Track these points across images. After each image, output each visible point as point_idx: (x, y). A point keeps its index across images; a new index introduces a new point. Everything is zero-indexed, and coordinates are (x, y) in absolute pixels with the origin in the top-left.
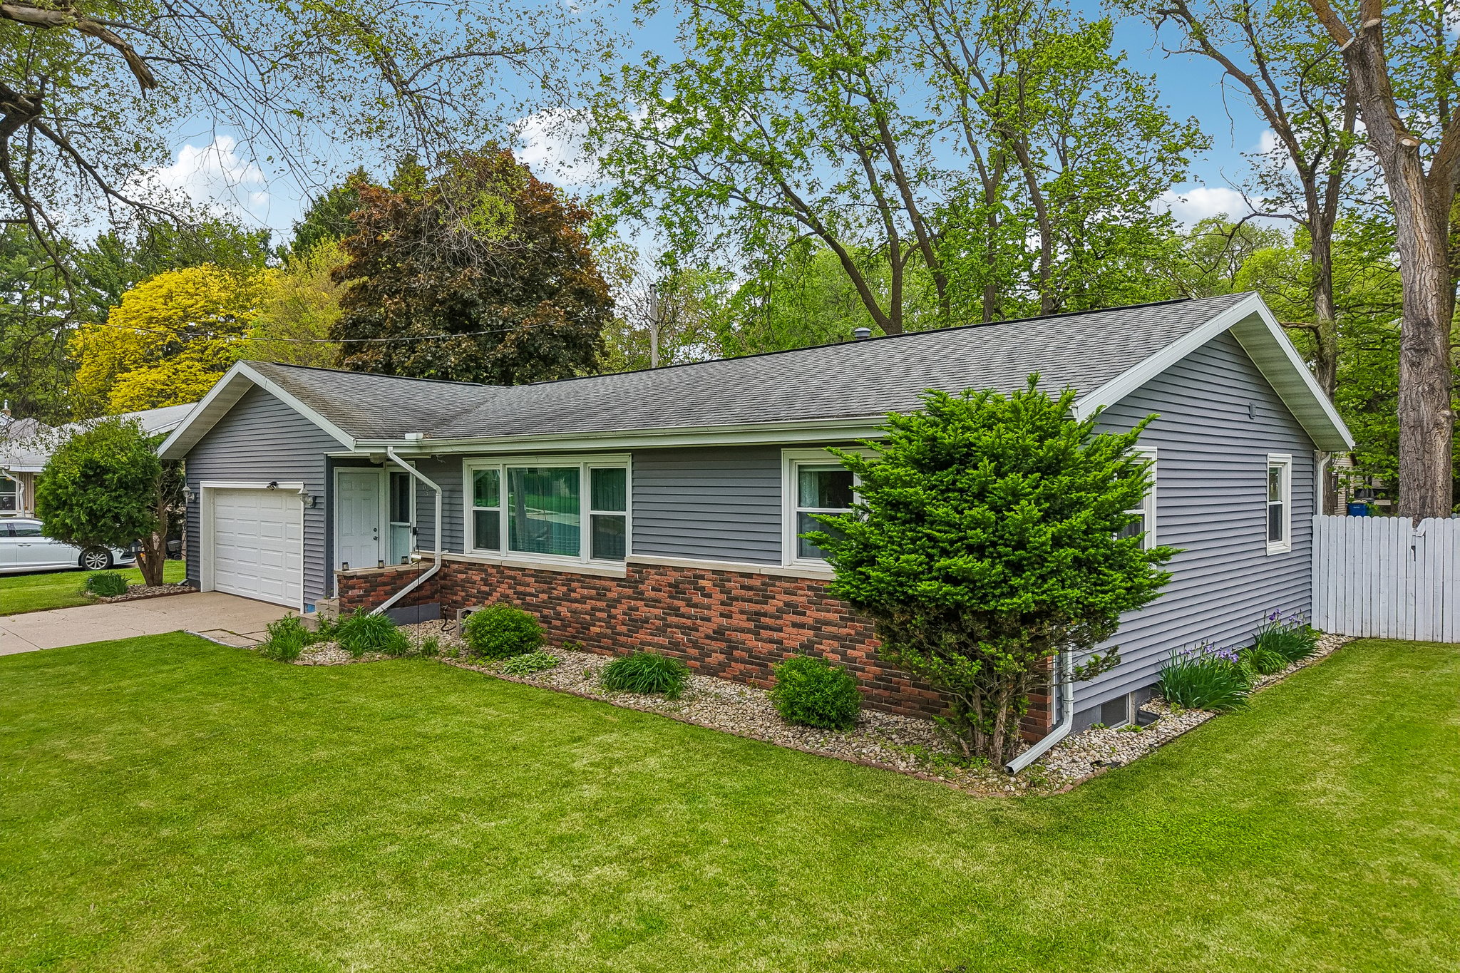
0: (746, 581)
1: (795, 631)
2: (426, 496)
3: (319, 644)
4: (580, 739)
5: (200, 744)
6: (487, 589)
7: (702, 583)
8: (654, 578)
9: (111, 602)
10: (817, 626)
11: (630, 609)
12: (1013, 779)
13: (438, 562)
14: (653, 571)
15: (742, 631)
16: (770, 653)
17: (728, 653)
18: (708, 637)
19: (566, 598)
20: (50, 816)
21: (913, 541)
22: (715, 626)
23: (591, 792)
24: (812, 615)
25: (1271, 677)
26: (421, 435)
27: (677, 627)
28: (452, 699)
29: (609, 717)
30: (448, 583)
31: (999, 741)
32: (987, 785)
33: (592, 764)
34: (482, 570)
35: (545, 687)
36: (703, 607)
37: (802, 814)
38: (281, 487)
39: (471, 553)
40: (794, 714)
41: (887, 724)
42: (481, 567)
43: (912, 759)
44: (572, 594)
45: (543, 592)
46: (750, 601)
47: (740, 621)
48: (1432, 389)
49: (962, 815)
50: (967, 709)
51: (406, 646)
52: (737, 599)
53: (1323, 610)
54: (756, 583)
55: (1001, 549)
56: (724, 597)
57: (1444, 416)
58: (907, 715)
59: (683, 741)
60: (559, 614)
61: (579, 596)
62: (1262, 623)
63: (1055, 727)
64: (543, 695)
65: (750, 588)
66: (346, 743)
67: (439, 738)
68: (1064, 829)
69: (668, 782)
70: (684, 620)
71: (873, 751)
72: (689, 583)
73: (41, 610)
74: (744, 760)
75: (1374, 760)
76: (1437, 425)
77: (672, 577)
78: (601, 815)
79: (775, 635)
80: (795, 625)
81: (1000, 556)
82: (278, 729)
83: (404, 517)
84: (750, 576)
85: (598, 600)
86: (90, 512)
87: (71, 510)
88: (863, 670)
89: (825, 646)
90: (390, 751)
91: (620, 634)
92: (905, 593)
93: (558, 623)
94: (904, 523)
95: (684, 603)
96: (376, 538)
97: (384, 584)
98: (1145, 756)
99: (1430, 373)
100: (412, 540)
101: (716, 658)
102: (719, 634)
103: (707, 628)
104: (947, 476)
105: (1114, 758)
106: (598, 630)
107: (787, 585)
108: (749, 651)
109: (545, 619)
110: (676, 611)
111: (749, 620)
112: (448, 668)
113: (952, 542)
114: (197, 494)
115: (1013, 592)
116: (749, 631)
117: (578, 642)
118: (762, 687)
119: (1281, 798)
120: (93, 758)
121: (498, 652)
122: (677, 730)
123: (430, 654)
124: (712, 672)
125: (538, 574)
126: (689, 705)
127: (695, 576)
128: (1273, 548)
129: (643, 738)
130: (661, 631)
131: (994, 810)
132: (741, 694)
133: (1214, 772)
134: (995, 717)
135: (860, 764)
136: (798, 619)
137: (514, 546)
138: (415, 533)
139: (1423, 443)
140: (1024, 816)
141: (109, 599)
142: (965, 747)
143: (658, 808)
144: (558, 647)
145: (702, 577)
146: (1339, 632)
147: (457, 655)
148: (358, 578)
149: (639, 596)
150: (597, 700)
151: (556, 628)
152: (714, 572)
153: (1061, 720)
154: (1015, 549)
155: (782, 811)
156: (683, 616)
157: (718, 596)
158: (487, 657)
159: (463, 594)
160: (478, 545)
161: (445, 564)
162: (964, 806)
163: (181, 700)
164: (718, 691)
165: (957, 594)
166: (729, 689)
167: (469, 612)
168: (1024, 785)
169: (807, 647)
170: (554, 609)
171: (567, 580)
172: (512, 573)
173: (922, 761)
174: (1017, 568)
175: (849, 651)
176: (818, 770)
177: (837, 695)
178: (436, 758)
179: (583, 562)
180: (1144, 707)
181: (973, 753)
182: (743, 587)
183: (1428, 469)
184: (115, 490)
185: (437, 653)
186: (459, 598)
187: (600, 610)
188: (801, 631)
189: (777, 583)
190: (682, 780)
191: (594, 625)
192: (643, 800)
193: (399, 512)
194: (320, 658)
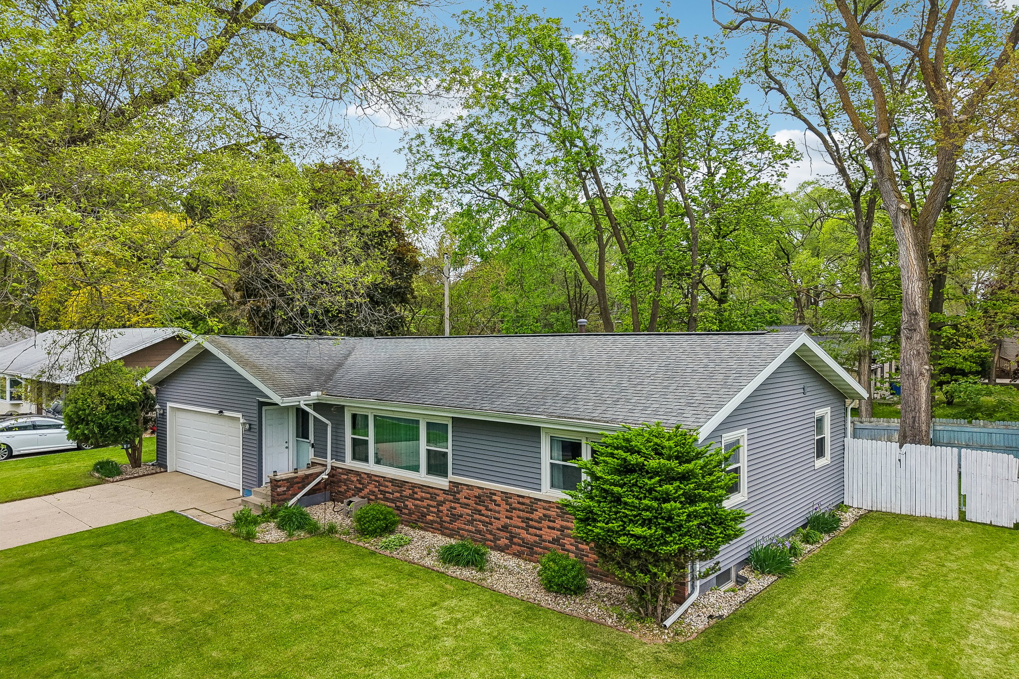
0: (521, 500)
1: (549, 531)
2: (321, 428)
3: (263, 525)
4: (435, 604)
5: (225, 609)
6: (361, 486)
7: (494, 497)
8: (465, 492)
9: (113, 482)
10: (562, 529)
11: (451, 507)
12: (666, 631)
13: (329, 467)
14: (465, 487)
15: (518, 527)
16: (535, 542)
17: (511, 539)
18: (498, 529)
19: (411, 497)
20: (167, 664)
21: (616, 513)
22: (503, 524)
23: (449, 643)
24: (559, 523)
25: (814, 546)
26: (320, 393)
27: (480, 521)
28: (357, 572)
29: (448, 586)
30: (334, 479)
31: (660, 609)
32: (654, 635)
33: (446, 623)
34: (358, 475)
35: (406, 561)
36: (495, 511)
37: (560, 657)
38: (225, 414)
39: (350, 463)
40: (551, 587)
41: (601, 590)
42: (357, 473)
43: (615, 617)
44: (415, 496)
45: (397, 492)
46: (523, 511)
47: (517, 522)
48: (919, 353)
49: (641, 656)
50: (643, 593)
51: (318, 528)
52: (515, 509)
53: (850, 494)
54: (528, 501)
55: (660, 521)
56: (508, 507)
57: (925, 369)
58: (612, 583)
59: (492, 605)
60: (407, 506)
61: (419, 497)
62: (811, 509)
63: (690, 595)
64: (407, 568)
65: (523, 504)
66: (307, 608)
67: (358, 604)
68: (690, 664)
69: (489, 634)
70: (484, 518)
71: (595, 610)
72: (487, 496)
73: (71, 490)
74: (527, 619)
75: (853, 613)
76: (921, 374)
77: (477, 492)
78: (458, 658)
79: (538, 532)
80: (549, 527)
81: (659, 524)
82: (265, 597)
83: (305, 436)
84: (523, 497)
85: (431, 500)
86: (100, 426)
87: (87, 424)
88: (587, 556)
89: (566, 541)
90: (334, 613)
91: (445, 522)
92: (611, 540)
93: (407, 511)
94: (611, 502)
95: (484, 508)
96: (287, 448)
97: (298, 483)
98: (737, 609)
99: (917, 344)
100: (312, 451)
101: (503, 542)
102: (505, 528)
103: (497, 524)
104: (631, 478)
105: (720, 613)
106: (432, 518)
107: (545, 504)
108: (523, 539)
109: (398, 508)
110: (479, 512)
111: (522, 522)
112: (347, 544)
113: (635, 516)
114: (165, 410)
115: (666, 543)
116: (523, 528)
117: (419, 524)
118: (530, 561)
119: (801, 640)
120: (171, 620)
121: (374, 533)
122: (486, 596)
123: (332, 533)
124: (501, 549)
125: (393, 481)
126: (491, 576)
127: (490, 493)
128: (820, 463)
129: (469, 603)
130: (470, 522)
131: (656, 653)
132: (519, 566)
133: (771, 622)
134: (657, 598)
135: (588, 620)
136: (551, 524)
137: (378, 462)
138: (313, 446)
139: (914, 385)
140: (671, 657)
141: (111, 479)
142: (642, 612)
143: (486, 653)
144: (406, 526)
145: (495, 494)
146: (859, 507)
147: (349, 534)
148: (283, 480)
149: (457, 501)
150: (438, 572)
151: (405, 514)
152: (502, 492)
153: (692, 592)
154: (667, 521)
155: (549, 655)
156: (483, 515)
157: (504, 506)
158: (368, 536)
159: (345, 488)
160: (354, 458)
161: (333, 468)
162: (641, 650)
163: (199, 573)
164: (505, 563)
165: (638, 545)
166: (512, 562)
167: (351, 502)
168: (672, 635)
169: (555, 541)
170: (404, 503)
171: (412, 486)
172: (377, 479)
173: (620, 617)
174: (668, 530)
175: (580, 545)
176: (566, 626)
177: (574, 577)
178: (361, 618)
179: (421, 477)
180: (741, 573)
181: (647, 615)
182: (519, 503)
183: (917, 400)
184: (116, 411)
185: (336, 532)
186: (343, 490)
187: (432, 507)
188: (553, 531)
189: (539, 503)
190: (495, 634)
191: (429, 515)
192: (478, 648)
193: (302, 433)
194: (268, 537)
